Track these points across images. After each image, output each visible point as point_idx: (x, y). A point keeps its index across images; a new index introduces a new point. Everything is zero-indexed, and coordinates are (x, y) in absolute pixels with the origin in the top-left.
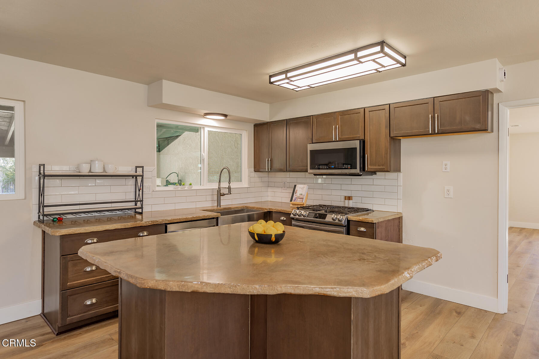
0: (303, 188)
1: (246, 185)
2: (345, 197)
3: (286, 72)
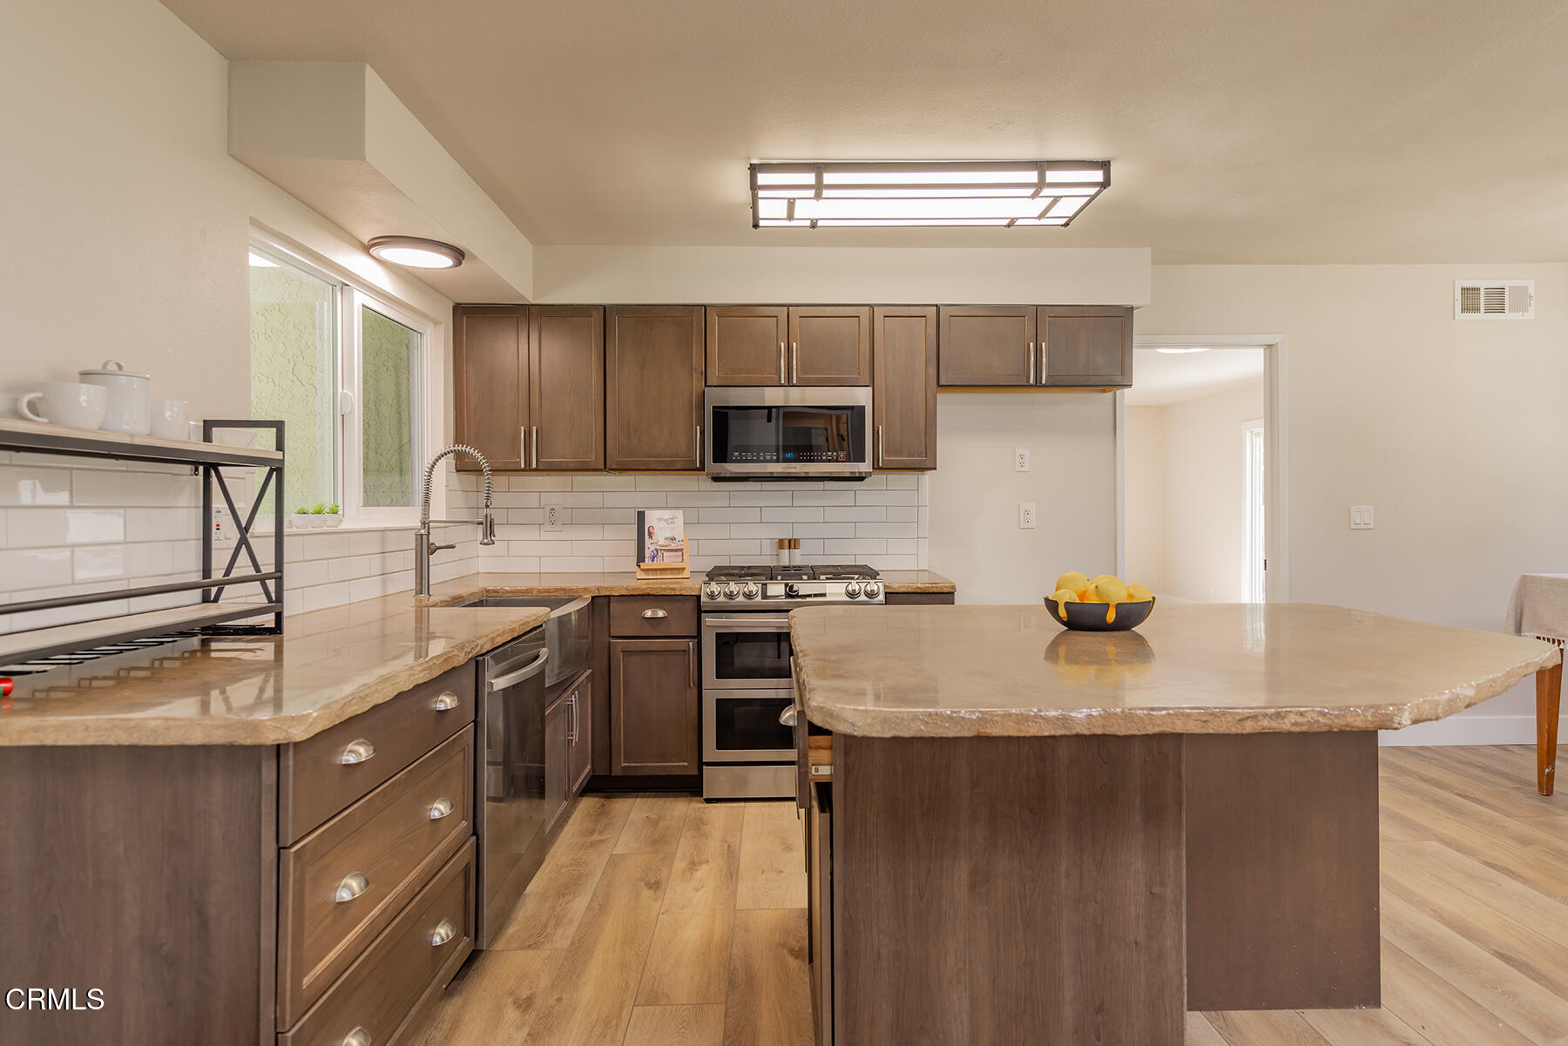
0: (672, 521)
2: (781, 542)
3: (819, 168)
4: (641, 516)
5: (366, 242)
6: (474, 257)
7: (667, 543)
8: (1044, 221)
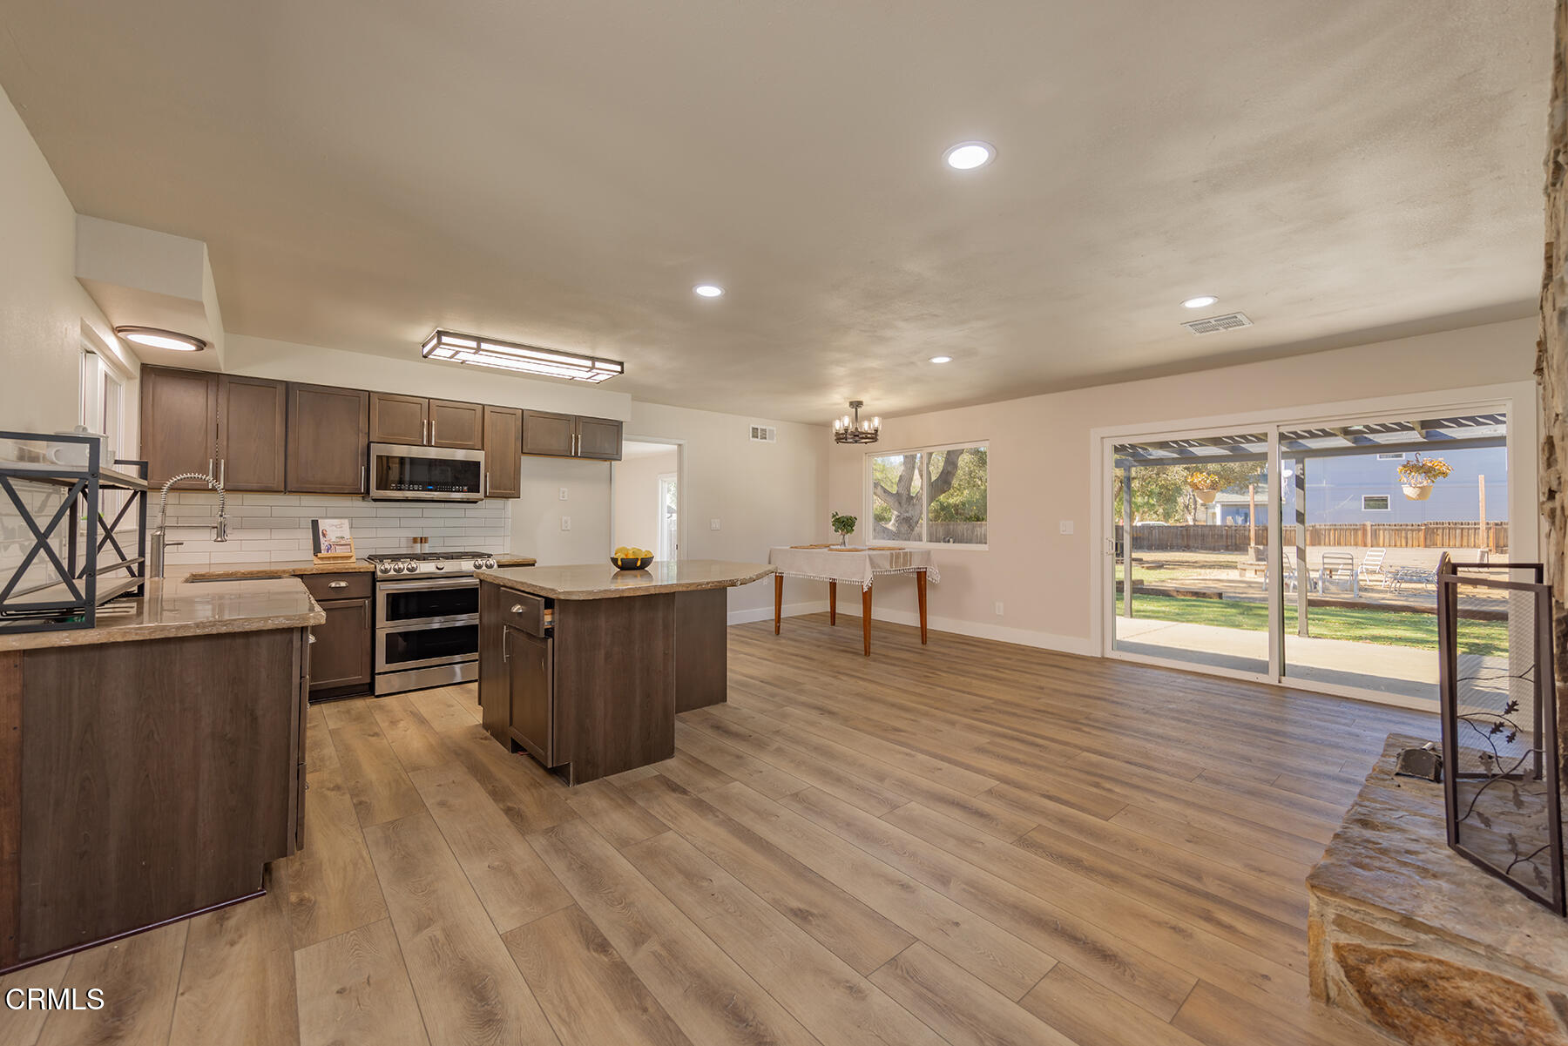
0: (340, 526)
2: (415, 540)
3: (479, 340)
4: (315, 524)
5: (115, 327)
6: (212, 346)
7: (338, 540)
8: (589, 380)
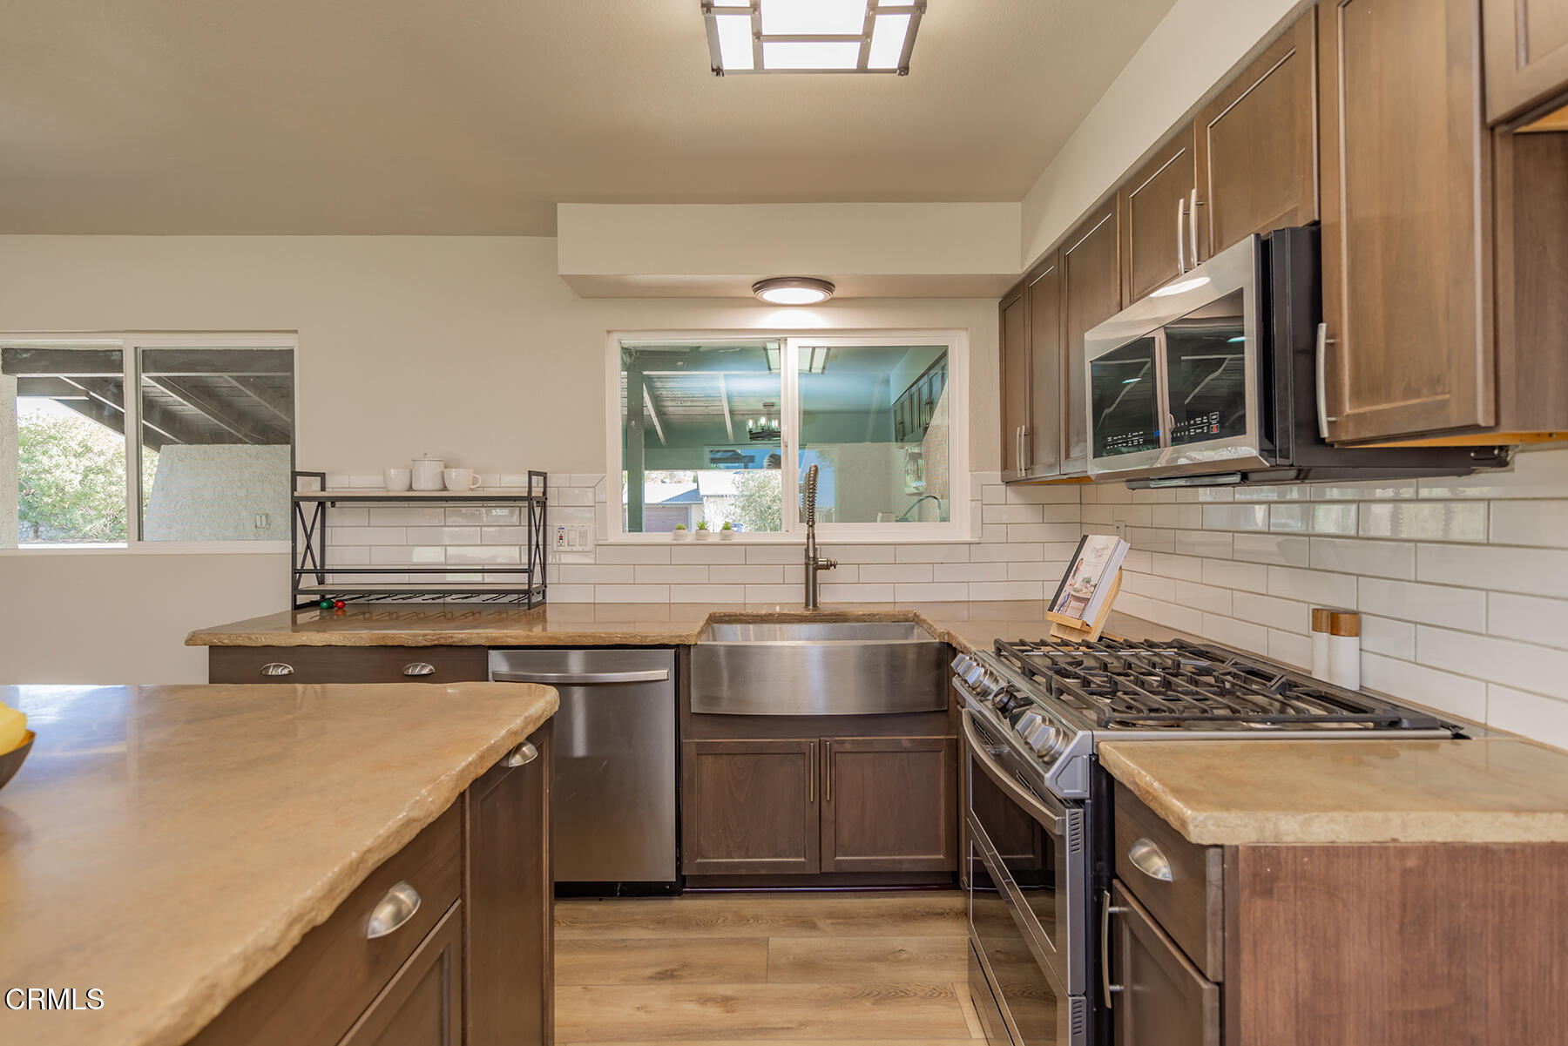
1: (966, 537)
